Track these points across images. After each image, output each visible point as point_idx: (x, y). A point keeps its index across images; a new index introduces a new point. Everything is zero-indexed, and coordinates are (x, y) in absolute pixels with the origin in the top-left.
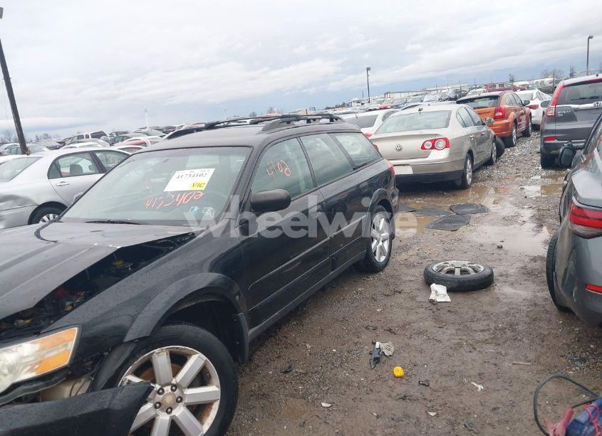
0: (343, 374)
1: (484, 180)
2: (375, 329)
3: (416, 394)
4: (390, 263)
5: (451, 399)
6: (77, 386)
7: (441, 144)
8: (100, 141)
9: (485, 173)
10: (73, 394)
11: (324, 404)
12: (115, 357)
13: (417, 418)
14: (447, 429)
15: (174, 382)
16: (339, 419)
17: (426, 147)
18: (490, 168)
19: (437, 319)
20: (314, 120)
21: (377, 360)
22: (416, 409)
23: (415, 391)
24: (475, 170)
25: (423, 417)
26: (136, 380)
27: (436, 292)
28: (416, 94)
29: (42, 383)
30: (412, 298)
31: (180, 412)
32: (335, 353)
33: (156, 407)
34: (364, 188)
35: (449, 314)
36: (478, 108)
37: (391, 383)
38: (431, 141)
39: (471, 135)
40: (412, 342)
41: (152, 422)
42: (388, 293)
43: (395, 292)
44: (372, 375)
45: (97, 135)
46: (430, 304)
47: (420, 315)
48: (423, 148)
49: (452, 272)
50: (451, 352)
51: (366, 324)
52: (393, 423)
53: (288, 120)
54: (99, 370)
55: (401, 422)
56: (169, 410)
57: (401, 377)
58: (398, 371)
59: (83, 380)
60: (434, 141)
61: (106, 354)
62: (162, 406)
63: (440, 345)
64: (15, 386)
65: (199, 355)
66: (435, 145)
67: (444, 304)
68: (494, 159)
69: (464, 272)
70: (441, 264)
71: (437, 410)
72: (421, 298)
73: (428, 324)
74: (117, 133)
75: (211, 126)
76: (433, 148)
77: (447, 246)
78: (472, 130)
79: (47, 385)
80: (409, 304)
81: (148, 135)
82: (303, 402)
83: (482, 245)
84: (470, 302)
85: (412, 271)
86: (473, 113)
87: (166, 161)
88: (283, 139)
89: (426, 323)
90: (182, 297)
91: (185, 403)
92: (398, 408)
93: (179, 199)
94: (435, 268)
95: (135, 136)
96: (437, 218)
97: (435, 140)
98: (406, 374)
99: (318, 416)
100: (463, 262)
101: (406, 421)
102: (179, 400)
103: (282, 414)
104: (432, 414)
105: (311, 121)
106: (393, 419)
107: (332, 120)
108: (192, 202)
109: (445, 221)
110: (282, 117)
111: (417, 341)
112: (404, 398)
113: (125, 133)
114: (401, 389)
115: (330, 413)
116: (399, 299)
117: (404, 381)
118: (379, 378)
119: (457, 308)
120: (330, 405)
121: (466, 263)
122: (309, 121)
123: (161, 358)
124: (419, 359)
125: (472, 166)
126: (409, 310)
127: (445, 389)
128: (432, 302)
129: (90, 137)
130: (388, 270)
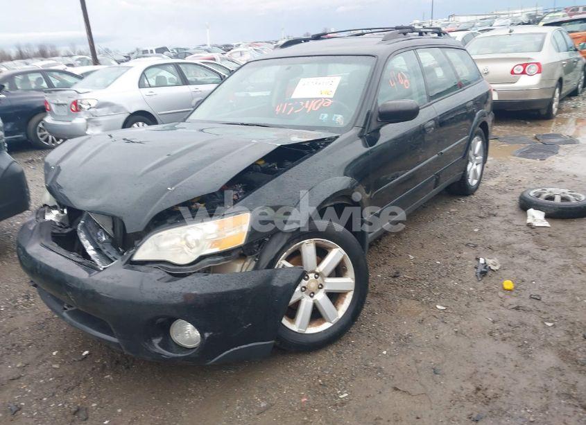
0: (452, 283)
1: (569, 111)
2: (475, 246)
3: (528, 306)
4: (480, 188)
5: (565, 313)
6: (247, 264)
7: (534, 69)
8: (164, 56)
9: (570, 103)
10: (244, 270)
11: (439, 307)
12: (275, 243)
13: (534, 326)
14: (566, 338)
15: (317, 271)
16: (456, 320)
17: (515, 71)
18: (575, 99)
19: (537, 242)
20: (426, 33)
21: (484, 274)
22: (532, 319)
23: (527, 303)
24: (561, 100)
25: (540, 326)
26: (288, 265)
27: (533, 217)
28: (484, 17)
29: (222, 258)
30: (509, 222)
31: (321, 297)
32: (439, 265)
33: (302, 291)
34: (470, 107)
35: (550, 238)
36: (572, 32)
37: (501, 294)
38: (522, 65)
39: (564, 60)
40: (516, 261)
41: (298, 303)
42: (482, 215)
43: (490, 214)
44: (481, 286)
45: (161, 50)
46: (528, 228)
47: (520, 237)
48: (512, 72)
49: (551, 198)
50: (558, 272)
51: (467, 241)
52: (510, 328)
53: (404, 31)
54: (261, 253)
55: (518, 328)
56: (312, 294)
57: (510, 290)
58: (508, 284)
59: (249, 260)
60: (525, 66)
61: (267, 239)
62: (307, 290)
63: (546, 265)
64: (202, 258)
65: (340, 249)
66: (526, 70)
67: (544, 229)
68: (580, 89)
69: (563, 199)
70: (539, 190)
71: (552, 321)
72: (517, 221)
73: (529, 246)
74: (177, 49)
75: (317, 37)
76: (524, 73)
77: (538, 175)
78: (565, 56)
79: (226, 260)
80: (507, 226)
81: (209, 52)
82: (418, 303)
83: (575, 176)
84: (571, 228)
85: (504, 196)
86: (568, 38)
87: (288, 69)
88: (402, 50)
89: (527, 245)
90: (329, 195)
91: (326, 290)
92: (514, 317)
93: (309, 106)
94: (532, 193)
95: (197, 53)
96: (522, 146)
97: (527, 64)
98: (515, 288)
99: (435, 316)
100: (562, 190)
101: (523, 328)
102: (321, 287)
103: (399, 310)
104: (550, 324)
105: (424, 34)
106: (509, 325)
107: (440, 34)
108: (322, 109)
109: (533, 150)
110: (397, 28)
111: (521, 260)
112: (517, 308)
113: (185, 49)
114: (513, 301)
115: (446, 314)
116: (495, 221)
117: (514, 294)
118: (488, 289)
119: (557, 233)
120: (444, 308)
121: (566, 191)
122: (421, 34)
123: (308, 248)
124: (525, 275)
125: (560, 96)
126: (508, 232)
127: (558, 304)
128: (529, 225)
129: (154, 51)
130: (479, 193)
